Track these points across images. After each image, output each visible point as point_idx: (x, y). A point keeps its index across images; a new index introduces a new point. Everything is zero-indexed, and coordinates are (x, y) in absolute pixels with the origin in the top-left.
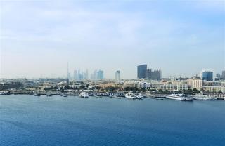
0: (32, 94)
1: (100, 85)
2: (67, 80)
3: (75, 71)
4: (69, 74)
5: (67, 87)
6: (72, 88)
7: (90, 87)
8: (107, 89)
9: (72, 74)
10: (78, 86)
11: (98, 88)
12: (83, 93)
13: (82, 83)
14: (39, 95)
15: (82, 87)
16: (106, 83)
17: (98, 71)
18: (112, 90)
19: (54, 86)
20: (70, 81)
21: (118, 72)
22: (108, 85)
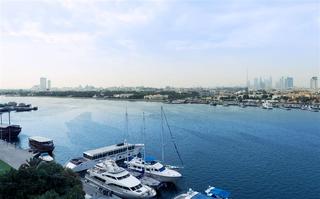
0: (208, 103)
1: (289, 95)
2: (246, 89)
3: (256, 80)
4: (248, 83)
5: (246, 97)
6: (252, 98)
7: (274, 97)
8: (297, 99)
9: (252, 83)
10: (260, 96)
11: (285, 98)
12: (266, 104)
13: (265, 92)
14: (215, 105)
15: (265, 97)
16: (296, 92)
17: (285, 78)
18: (306, 101)
19: (232, 95)
20: (250, 90)
21: (315, 78)
22: (300, 95)
